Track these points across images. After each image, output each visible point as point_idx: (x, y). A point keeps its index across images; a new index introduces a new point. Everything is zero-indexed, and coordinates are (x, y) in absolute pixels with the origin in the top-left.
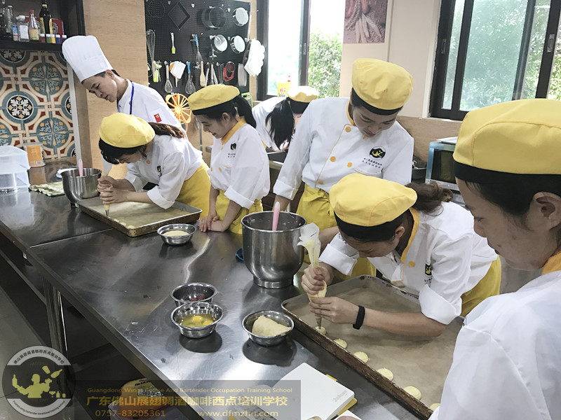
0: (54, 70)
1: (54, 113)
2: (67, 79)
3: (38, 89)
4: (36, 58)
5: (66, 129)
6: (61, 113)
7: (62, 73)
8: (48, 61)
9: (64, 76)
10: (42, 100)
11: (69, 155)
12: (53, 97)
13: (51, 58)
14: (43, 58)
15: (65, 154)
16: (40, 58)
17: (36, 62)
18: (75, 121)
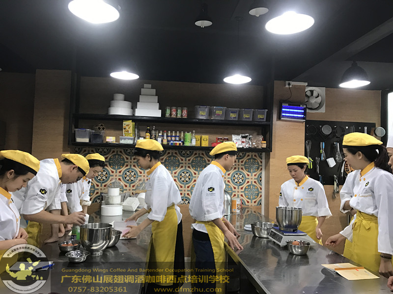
0: (256, 161)
1: (253, 182)
2: (261, 166)
3: (247, 170)
4: (248, 156)
5: (258, 191)
6: (257, 182)
7: (260, 162)
8: (254, 157)
9: (260, 164)
10: (248, 175)
11: (258, 204)
12: (254, 174)
13: (255, 156)
14: (252, 155)
15: (256, 204)
16: (250, 155)
17: (248, 157)
18: (263, 187)
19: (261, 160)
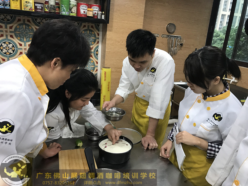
0: (93, 33)
2: (98, 38)
4: (85, 26)
5: (94, 65)
7: (97, 35)
13: (92, 27)
14: (88, 26)
18: (99, 61)
19: (98, 32)
